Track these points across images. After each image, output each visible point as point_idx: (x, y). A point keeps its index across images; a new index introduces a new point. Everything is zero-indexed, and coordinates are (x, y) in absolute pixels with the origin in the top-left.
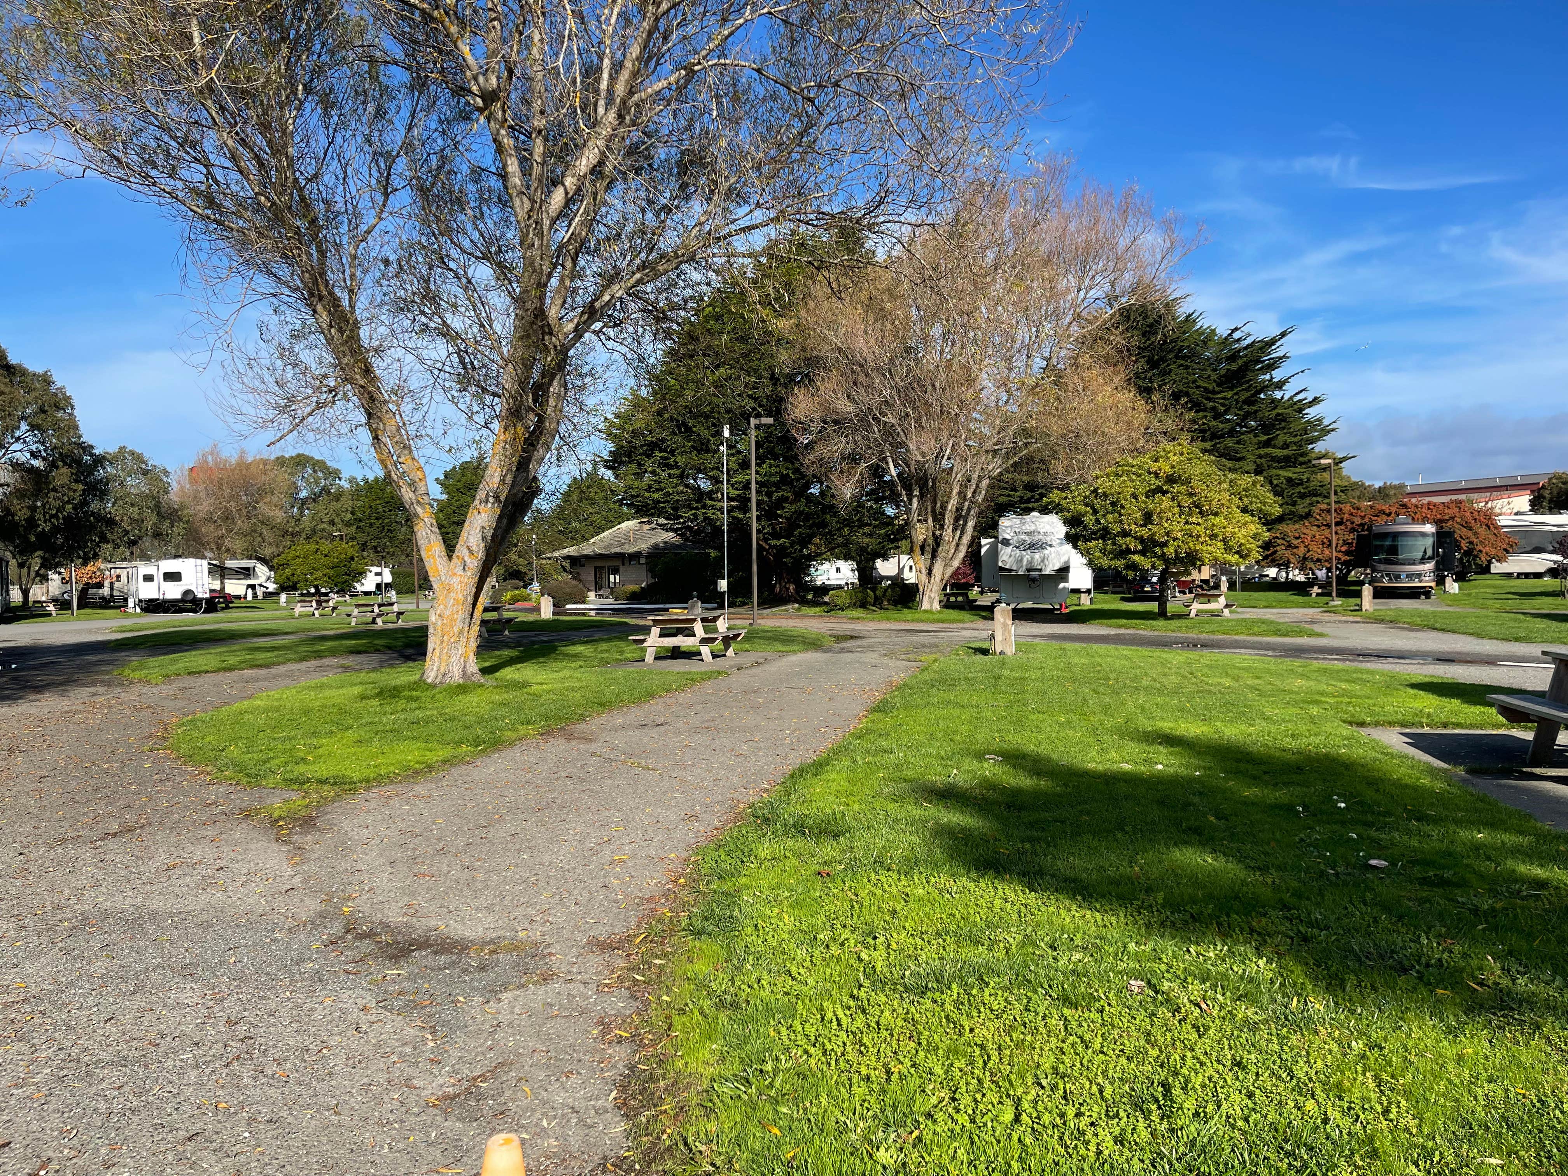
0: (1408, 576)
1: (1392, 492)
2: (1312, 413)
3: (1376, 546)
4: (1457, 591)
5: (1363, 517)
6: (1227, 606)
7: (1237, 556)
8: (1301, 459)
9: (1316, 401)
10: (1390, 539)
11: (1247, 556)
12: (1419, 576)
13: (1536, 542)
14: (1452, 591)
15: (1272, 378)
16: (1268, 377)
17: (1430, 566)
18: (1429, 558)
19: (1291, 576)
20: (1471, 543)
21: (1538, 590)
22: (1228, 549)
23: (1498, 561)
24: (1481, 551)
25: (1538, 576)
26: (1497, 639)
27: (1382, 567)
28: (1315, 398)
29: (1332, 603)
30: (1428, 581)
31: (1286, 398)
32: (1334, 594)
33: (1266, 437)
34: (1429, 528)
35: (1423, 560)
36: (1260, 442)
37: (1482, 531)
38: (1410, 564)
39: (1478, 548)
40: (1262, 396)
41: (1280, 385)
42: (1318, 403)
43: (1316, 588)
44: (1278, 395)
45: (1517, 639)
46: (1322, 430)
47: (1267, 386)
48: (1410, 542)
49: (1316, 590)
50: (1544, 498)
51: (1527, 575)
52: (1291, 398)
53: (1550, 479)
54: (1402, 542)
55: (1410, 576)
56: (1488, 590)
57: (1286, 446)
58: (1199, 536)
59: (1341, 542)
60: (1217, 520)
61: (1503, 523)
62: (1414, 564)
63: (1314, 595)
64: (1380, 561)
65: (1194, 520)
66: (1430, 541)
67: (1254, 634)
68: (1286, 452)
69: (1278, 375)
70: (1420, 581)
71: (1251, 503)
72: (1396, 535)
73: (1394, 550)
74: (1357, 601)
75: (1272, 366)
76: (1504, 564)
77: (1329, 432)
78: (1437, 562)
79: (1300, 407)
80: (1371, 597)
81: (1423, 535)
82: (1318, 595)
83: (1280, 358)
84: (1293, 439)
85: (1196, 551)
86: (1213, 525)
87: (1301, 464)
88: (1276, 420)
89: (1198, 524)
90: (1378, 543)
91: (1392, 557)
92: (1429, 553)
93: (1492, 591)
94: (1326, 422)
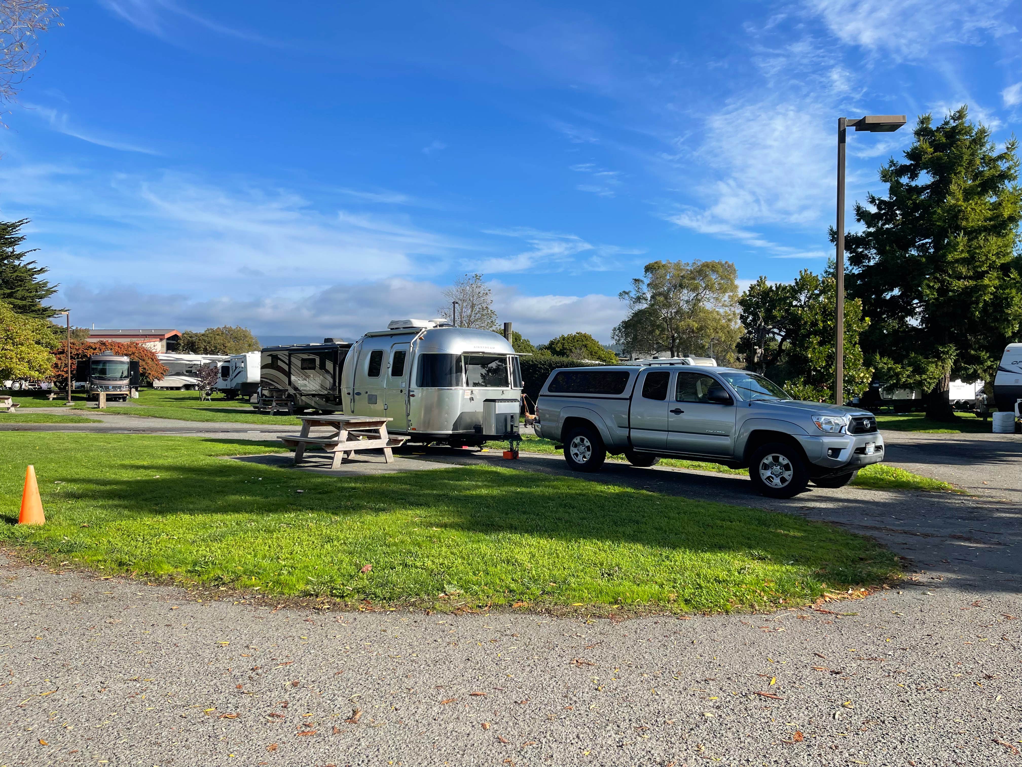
0: (113, 387)
1: (81, 334)
2: (39, 278)
3: (93, 368)
4: (138, 397)
5: (77, 350)
6: (13, 405)
7: (37, 373)
8: (33, 308)
9: (42, 271)
10: (101, 365)
11: (44, 372)
12: (120, 387)
13: (178, 370)
14: (135, 397)
15: (14, 251)
16: (10, 249)
17: (126, 381)
18: (125, 377)
19: (23, 386)
20: (145, 369)
21: (181, 397)
22: (31, 368)
23: (159, 380)
24: (149, 374)
25: (178, 388)
26: (196, 421)
27: (97, 382)
28: (42, 269)
29: (68, 404)
30: (125, 391)
31: (22, 265)
32: (70, 398)
33: (9, 291)
34: (126, 359)
35: (122, 378)
36: (4, 294)
37: (149, 361)
38: (113, 380)
39: (149, 372)
40: (6, 262)
41: (19, 257)
42: (44, 272)
43: (52, 394)
44: (17, 263)
45: (207, 421)
46: (47, 290)
47: (10, 256)
48: (113, 367)
49: (52, 396)
50: (180, 345)
51: (172, 388)
52: (25, 266)
53: (183, 334)
54: (108, 367)
55: (115, 388)
56: (154, 397)
57: (23, 298)
58: (11, 358)
59: (63, 365)
60: (23, 348)
61: (160, 358)
62: (116, 380)
63: (51, 399)
64: (95, 378)
65: (8, 347)
66: (126, 367)
67: (54, 422)
68: (24, 303)
69: (18, 249)
70: (121, 391)
71: (43, 338)
72: (105, 362)
73: (103, 371)
74: (97, 403)
75: (14, 242)
76: (161, 381)
77: (52, 292)
78: (131, 379)
79: (32, 273)
80: (105, 400)
81: (122, 363)
82: (54, 399)
83: (19, 239)
84: (29, 294)
85: (11, 369)
86: (21, 352)
87: (33, 311)
88: (16, 280)
89: (12, 351)
90: (95, 367)
91: (103, 376)
92: (125, 374)
93: (157, 397)
94: (49, 286)
